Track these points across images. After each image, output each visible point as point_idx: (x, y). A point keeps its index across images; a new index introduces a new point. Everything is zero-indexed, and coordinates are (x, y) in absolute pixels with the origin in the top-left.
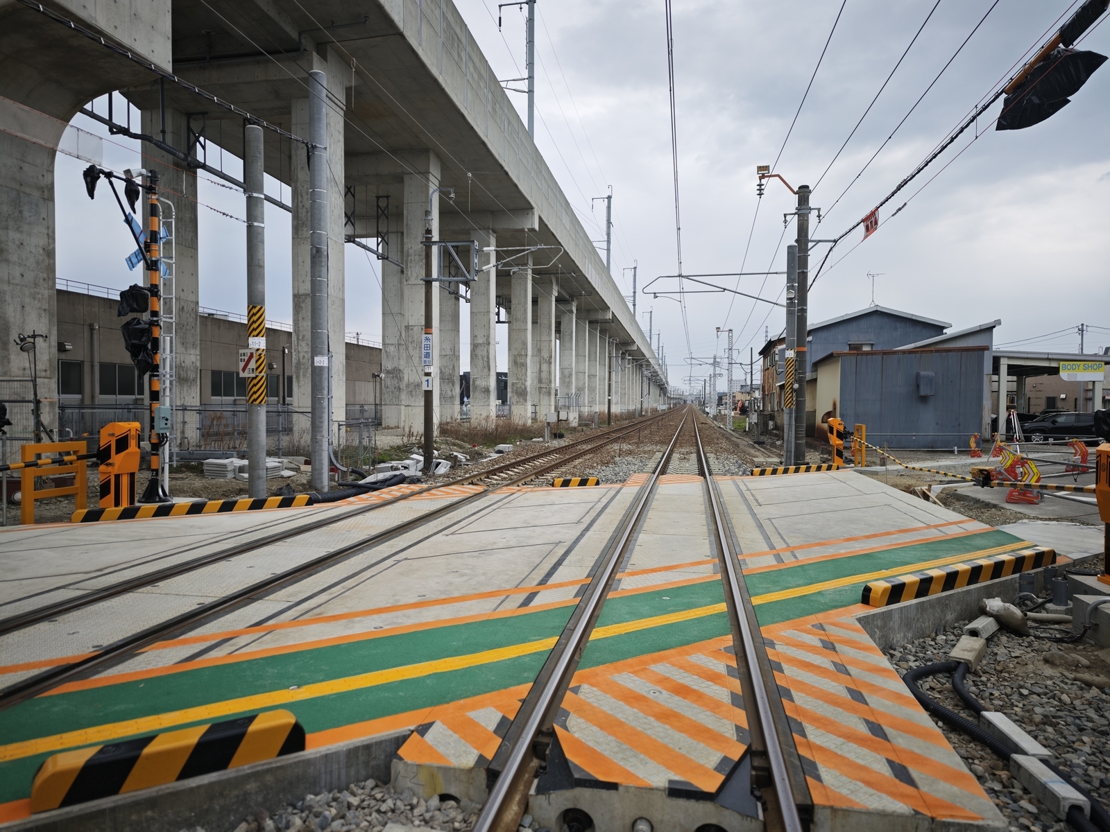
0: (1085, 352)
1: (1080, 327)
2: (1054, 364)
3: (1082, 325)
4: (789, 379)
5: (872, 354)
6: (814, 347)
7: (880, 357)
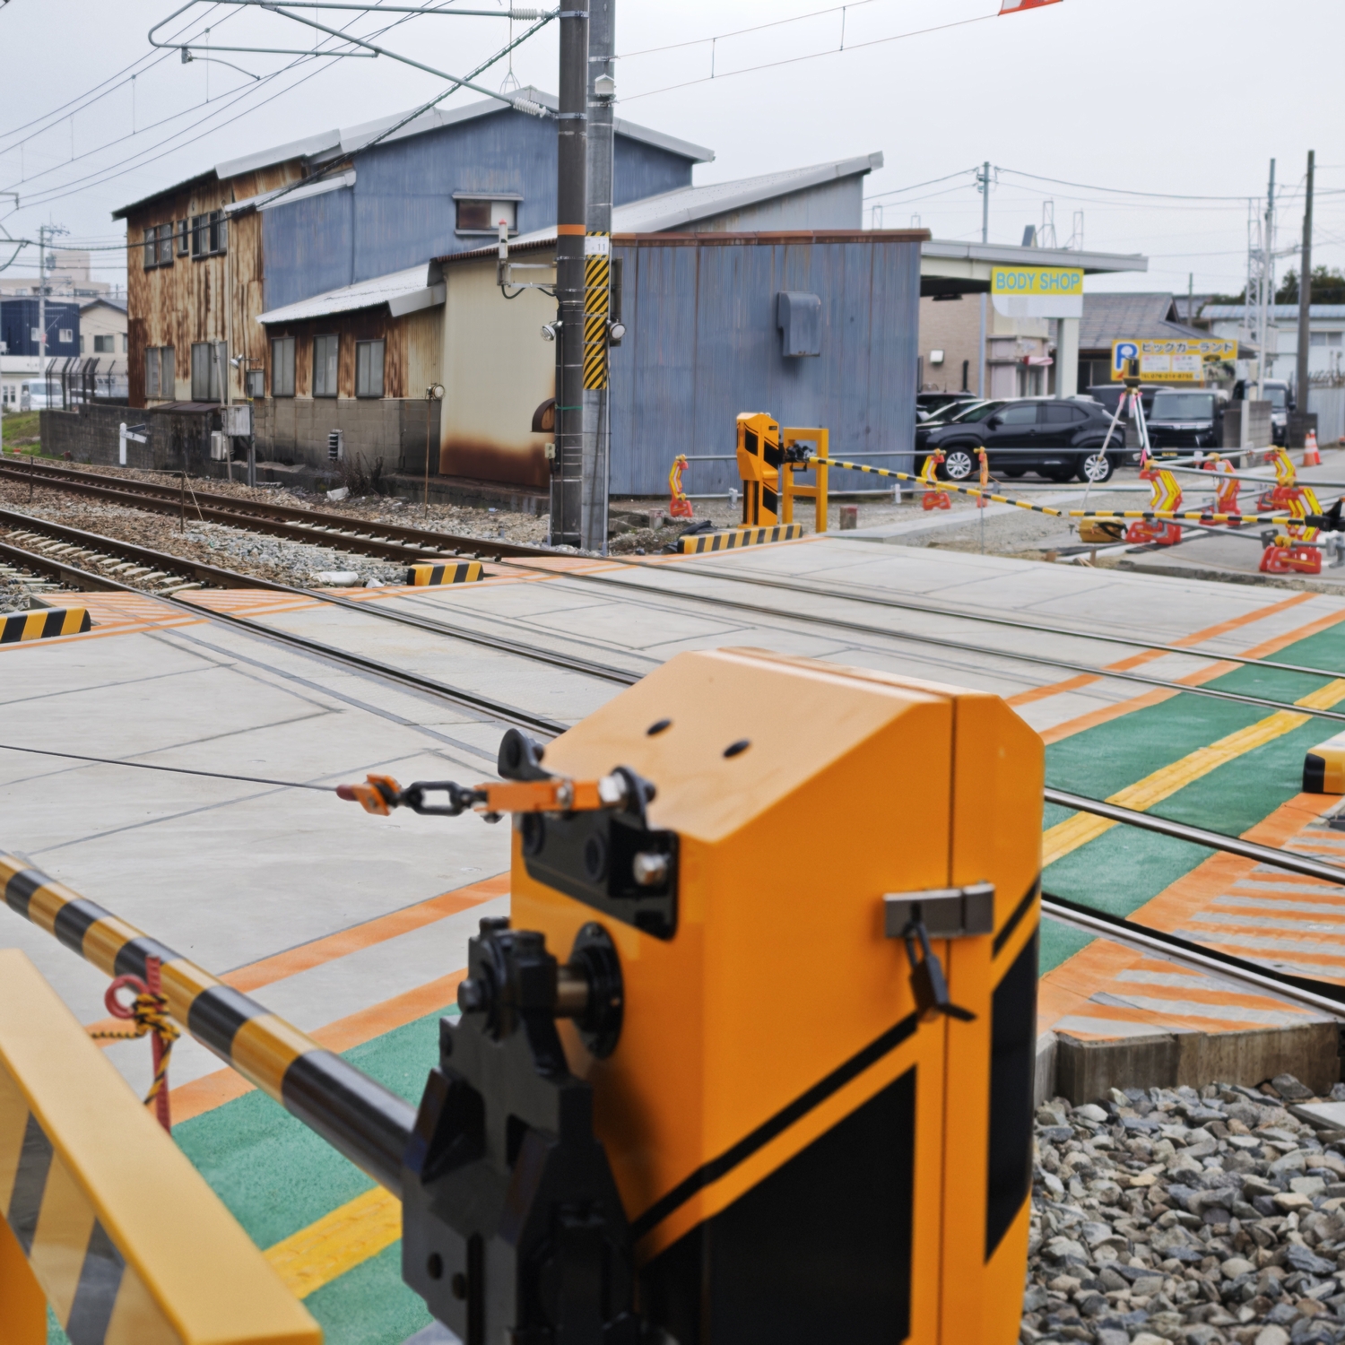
0: (991, 240)
1: (982, 171)
2: (979, 274)
3: (986, 165)
4: (596, 315)
5: (674, 243)
6: (361, 205)
7: (690, 252)
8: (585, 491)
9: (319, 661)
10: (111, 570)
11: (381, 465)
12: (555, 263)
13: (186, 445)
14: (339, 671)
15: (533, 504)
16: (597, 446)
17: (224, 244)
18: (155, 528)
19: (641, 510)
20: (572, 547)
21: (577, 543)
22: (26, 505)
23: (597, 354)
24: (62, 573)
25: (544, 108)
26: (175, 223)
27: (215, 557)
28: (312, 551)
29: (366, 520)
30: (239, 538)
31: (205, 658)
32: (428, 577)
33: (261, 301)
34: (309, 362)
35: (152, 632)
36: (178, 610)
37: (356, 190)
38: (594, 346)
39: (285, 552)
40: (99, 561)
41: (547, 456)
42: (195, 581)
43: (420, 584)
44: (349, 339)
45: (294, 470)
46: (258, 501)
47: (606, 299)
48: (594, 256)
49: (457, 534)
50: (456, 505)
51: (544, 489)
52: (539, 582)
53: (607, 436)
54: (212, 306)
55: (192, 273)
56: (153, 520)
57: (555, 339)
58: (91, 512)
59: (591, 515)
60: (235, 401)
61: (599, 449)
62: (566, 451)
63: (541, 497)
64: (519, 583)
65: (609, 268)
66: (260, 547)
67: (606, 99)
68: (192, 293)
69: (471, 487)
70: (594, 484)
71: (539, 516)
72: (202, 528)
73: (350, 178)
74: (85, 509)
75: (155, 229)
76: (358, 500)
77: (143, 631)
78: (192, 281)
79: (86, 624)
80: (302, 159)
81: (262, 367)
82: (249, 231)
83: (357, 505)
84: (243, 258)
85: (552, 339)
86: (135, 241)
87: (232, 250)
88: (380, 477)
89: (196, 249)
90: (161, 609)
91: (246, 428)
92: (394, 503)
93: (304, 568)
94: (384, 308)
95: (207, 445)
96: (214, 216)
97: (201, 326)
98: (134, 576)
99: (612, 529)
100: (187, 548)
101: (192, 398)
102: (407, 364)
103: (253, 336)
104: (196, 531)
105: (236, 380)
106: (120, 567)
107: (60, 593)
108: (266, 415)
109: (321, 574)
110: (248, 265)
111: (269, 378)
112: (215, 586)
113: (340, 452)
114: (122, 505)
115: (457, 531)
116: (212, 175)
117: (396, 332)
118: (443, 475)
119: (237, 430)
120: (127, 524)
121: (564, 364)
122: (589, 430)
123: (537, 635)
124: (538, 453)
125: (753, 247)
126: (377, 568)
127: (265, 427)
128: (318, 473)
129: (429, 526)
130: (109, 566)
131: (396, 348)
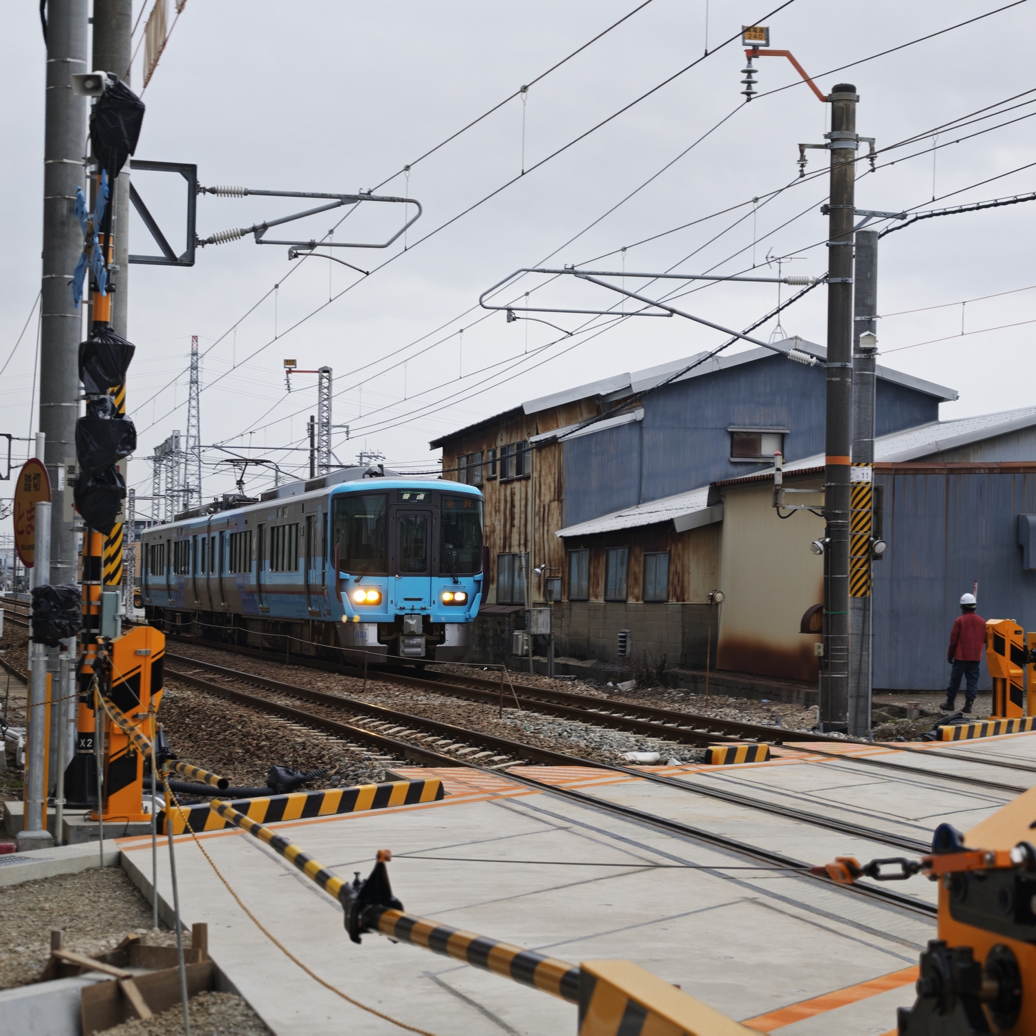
4: (861, 533)
5: (926, 472)
6: (648, 437)
7: (941, 479)
8: (852, 684)
9: (642, 826)
10: (446, 749)
11: (665, 661)
12: (824, 488)
13: (491, 642)
14: (660, 834)
15: (802, 696)
16: (862, 647)
17: (528, 470)
18: (476, 714)
19: (899, 703)
20: (842, 734)
21: (845, 731)
22: (360, 694)
23: (862, 566)
24: (406, 751)
25: (815, 358)
26: (485, 452)
27: (533, 739)
28: (614, 735)
29: (657, 708)
30: (550, 723)
31: (545, 822)
32: (723, 758)
33: (560, 519)
34: (602, 571)
35: (495, 801)
36: (513, 783)
37: (644, 424)
38: (859, 560)
39: (592, 735)
40: (434, 741)
41: (816, 654)
42: (519, 760)
43: (717, 763)
44: (637, 551)
45: (587, 664)
46: (560, 691)
47: (870, 519)
48: (859, 483)
49: (738, 721)
50: (732, 697)
51: (813, 682)
52: (819, 763)
53: (871, 637)
54: (516, 522)
55: (499, 495)
56: (472, 707)
57: (823, 553)
58: (417, 700)
59: (857, 707)
60: (536, 604)
61: (864, 648)
62: (834, 650)
63: (809, 691)
64: (801, 764)
65: (871, 494)
66: (569, 731)
67: (870, 352)
68: (499, 511)
69: (746, 681)
70: (859, 679)
71: (807, 707)
72: (516, 715)
73: (639, 414)
74: (412, 697)
75: (468, 456)
76: (644, 691)
77: (488, 800)
78: (499, 502)
79: (440, 794)
80: (598, 396)
81: (560, 575)
82: (551, 459)
83: (643, 695)
84: (544, 481)
85: (821, 553)
86: (449, 467)
87: (536, 475)
88: (664, 671)
89: (503, 474)
90: (498, 782)
91: (547, 627)
92: (677, 694)
93: (610, 749)
94: (670, 523)
95: (510, 642)
96: (520, 446)
97: (507, 539)
98: (466, 754)
99: (874, 719)
100: (507, 731)
101: (497, 601)
102: (689, 573)
103: (552, 548)
104: (512, 716)
105: (536, 586)
106: (453, 747)
107: (407, 768)
108: (563, 617)
109: (628, 754)
110: (550, 487)
111: (566, 584)
112: (537, 763)
113: (628, 650)
114: (443, 694)
115: (739, 719)
116: (520, 410)
117: (680, 546)
118: (720, 670)
119: (539, 630)
120: (453, 710)
121: (831, 575)
122: (855, 632)
123: (824, 807)
124: (806, 651)
125: (996, 475)
126: (674, 750)
127: (561, 627)
128: (608, 667)
129: (714, 714)
130: (443, 746)
131: (679, 559)
